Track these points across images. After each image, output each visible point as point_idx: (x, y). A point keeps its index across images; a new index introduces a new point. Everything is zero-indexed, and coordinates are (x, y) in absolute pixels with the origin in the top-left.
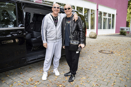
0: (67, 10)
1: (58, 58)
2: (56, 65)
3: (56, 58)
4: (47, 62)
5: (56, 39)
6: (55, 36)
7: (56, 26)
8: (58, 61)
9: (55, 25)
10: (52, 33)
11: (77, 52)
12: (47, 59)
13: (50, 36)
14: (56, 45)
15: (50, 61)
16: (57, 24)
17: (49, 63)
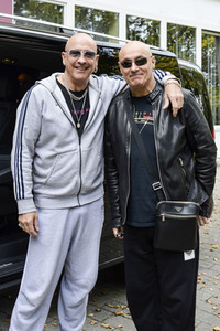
0: (134, 67)
1: (84, 287)
2: (70, 321)
3: (72, 285)
4: (29, 308)
5: (79, 192)
6: (77, 178)
7: (80, 132)
8: (82, 301)
9: (78, 129)
10: (62, 166)
11: (189, 256)
12: (33, 289)
13: (51, 179)
14: (78, 222)
15: (42, 304)
16: (83, 123)
17: (37, 310)
